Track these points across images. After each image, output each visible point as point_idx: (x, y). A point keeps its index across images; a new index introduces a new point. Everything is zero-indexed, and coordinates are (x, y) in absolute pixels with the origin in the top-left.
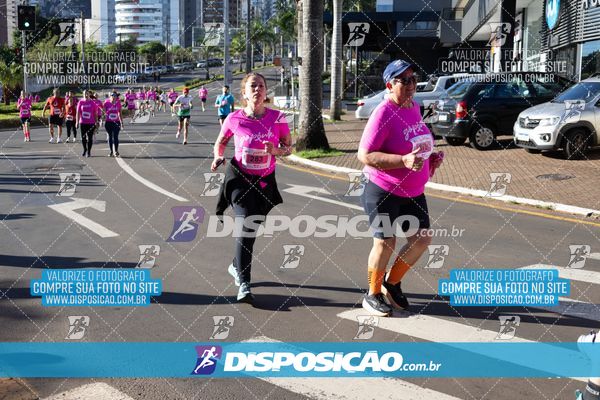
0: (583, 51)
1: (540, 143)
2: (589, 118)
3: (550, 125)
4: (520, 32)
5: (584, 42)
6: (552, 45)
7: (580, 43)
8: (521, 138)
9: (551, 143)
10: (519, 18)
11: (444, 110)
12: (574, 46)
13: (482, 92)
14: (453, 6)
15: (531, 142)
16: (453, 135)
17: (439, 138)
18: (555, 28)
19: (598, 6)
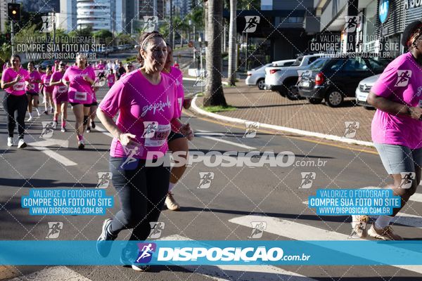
4: (361, 25)
6: (383, 34)
8: (361, 99)
10: (360, 15)
12: (399, 35)
13: (333, 67)
14: (315, 6)
16: (313, 97)
17: (304, 98)
18: (385, 23)
19: (415, 7)
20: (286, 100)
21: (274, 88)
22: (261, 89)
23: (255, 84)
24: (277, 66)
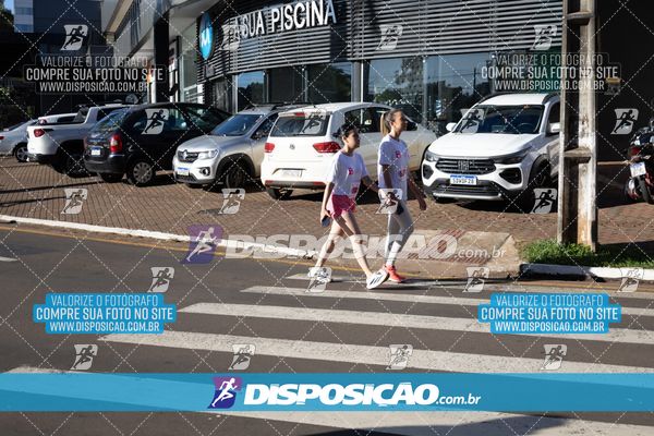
0: (237, 82)
1: (200, 177)
2: (246, 150)
3: (208, 158)
4: (175, 60)
5: (239, 74)
6: (208, 75)
7: (235, 74)
8: (180, 172)
9: (211, 177)
10: (173, 46)
11: (99, 144)
12: (230, 77)
13: (137, 124)
14: (103, 30)
15: (191, 177)
16: (107, 171)
17: (94, 174)
18: (209, 59)
19: (249, 37)
20: (64, 178)
21: (42, 159)
22: (20, 161)
23: (10, 152)
24: (45, 123)
